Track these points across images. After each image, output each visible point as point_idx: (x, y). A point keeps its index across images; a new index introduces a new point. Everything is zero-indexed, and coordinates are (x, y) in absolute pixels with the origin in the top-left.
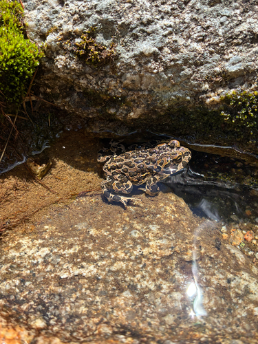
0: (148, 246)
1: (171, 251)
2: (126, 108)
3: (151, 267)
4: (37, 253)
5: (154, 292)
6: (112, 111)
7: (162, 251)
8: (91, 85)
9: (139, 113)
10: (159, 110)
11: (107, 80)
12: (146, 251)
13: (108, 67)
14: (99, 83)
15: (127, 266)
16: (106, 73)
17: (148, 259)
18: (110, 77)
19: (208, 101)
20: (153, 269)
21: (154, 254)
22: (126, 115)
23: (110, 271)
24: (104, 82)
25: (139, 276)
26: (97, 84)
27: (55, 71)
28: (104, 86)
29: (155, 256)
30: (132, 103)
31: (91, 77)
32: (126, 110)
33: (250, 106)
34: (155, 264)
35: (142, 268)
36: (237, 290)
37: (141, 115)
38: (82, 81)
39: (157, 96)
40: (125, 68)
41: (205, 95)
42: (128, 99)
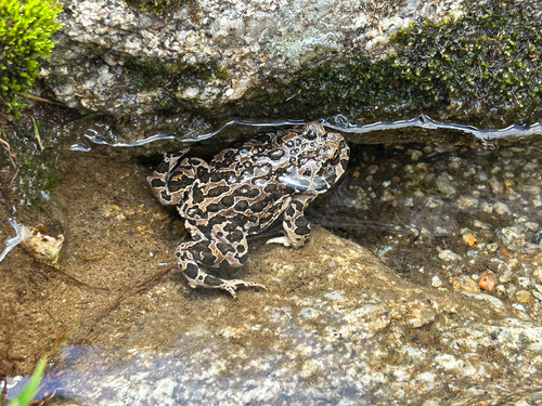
0: (344, 323)
1: (386, 319)
2: (218, 82)
3: (365, 352)
4: (156, 391)
5: (387, 384)
6: (191, 93)
7: (372, 323)
8: (149, 49)
9: (244, 88)
10: (282, 76)
11: (182, 35)
12: (344, 331)
13: (184, 11)
14: (167, 44)
15: (326, 363)
16: (179, 22)
17: (355, 342)
18: (187, 29)
19: (369, 45)
20: (370, 355)
21: (359, 332)
22: (220, 95)
23: (301, 379)
24: (175, 40)
25: (352, 371)
26: (162, 46)
27: (71, 34)
28: (175, 48)
29: (365, 335)
30: (230, 71)
31: (150, 35)
32: (220, 86)
33: (442, 42)
34: (369, 346)
35: (352, 357)
36: (509, 345)
37: (247, 92)
38: (129, 44)
39: (278, 51)
40: (218, 9)
41: (362, 36)
42: (223, 65)
